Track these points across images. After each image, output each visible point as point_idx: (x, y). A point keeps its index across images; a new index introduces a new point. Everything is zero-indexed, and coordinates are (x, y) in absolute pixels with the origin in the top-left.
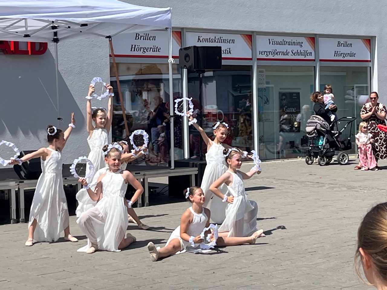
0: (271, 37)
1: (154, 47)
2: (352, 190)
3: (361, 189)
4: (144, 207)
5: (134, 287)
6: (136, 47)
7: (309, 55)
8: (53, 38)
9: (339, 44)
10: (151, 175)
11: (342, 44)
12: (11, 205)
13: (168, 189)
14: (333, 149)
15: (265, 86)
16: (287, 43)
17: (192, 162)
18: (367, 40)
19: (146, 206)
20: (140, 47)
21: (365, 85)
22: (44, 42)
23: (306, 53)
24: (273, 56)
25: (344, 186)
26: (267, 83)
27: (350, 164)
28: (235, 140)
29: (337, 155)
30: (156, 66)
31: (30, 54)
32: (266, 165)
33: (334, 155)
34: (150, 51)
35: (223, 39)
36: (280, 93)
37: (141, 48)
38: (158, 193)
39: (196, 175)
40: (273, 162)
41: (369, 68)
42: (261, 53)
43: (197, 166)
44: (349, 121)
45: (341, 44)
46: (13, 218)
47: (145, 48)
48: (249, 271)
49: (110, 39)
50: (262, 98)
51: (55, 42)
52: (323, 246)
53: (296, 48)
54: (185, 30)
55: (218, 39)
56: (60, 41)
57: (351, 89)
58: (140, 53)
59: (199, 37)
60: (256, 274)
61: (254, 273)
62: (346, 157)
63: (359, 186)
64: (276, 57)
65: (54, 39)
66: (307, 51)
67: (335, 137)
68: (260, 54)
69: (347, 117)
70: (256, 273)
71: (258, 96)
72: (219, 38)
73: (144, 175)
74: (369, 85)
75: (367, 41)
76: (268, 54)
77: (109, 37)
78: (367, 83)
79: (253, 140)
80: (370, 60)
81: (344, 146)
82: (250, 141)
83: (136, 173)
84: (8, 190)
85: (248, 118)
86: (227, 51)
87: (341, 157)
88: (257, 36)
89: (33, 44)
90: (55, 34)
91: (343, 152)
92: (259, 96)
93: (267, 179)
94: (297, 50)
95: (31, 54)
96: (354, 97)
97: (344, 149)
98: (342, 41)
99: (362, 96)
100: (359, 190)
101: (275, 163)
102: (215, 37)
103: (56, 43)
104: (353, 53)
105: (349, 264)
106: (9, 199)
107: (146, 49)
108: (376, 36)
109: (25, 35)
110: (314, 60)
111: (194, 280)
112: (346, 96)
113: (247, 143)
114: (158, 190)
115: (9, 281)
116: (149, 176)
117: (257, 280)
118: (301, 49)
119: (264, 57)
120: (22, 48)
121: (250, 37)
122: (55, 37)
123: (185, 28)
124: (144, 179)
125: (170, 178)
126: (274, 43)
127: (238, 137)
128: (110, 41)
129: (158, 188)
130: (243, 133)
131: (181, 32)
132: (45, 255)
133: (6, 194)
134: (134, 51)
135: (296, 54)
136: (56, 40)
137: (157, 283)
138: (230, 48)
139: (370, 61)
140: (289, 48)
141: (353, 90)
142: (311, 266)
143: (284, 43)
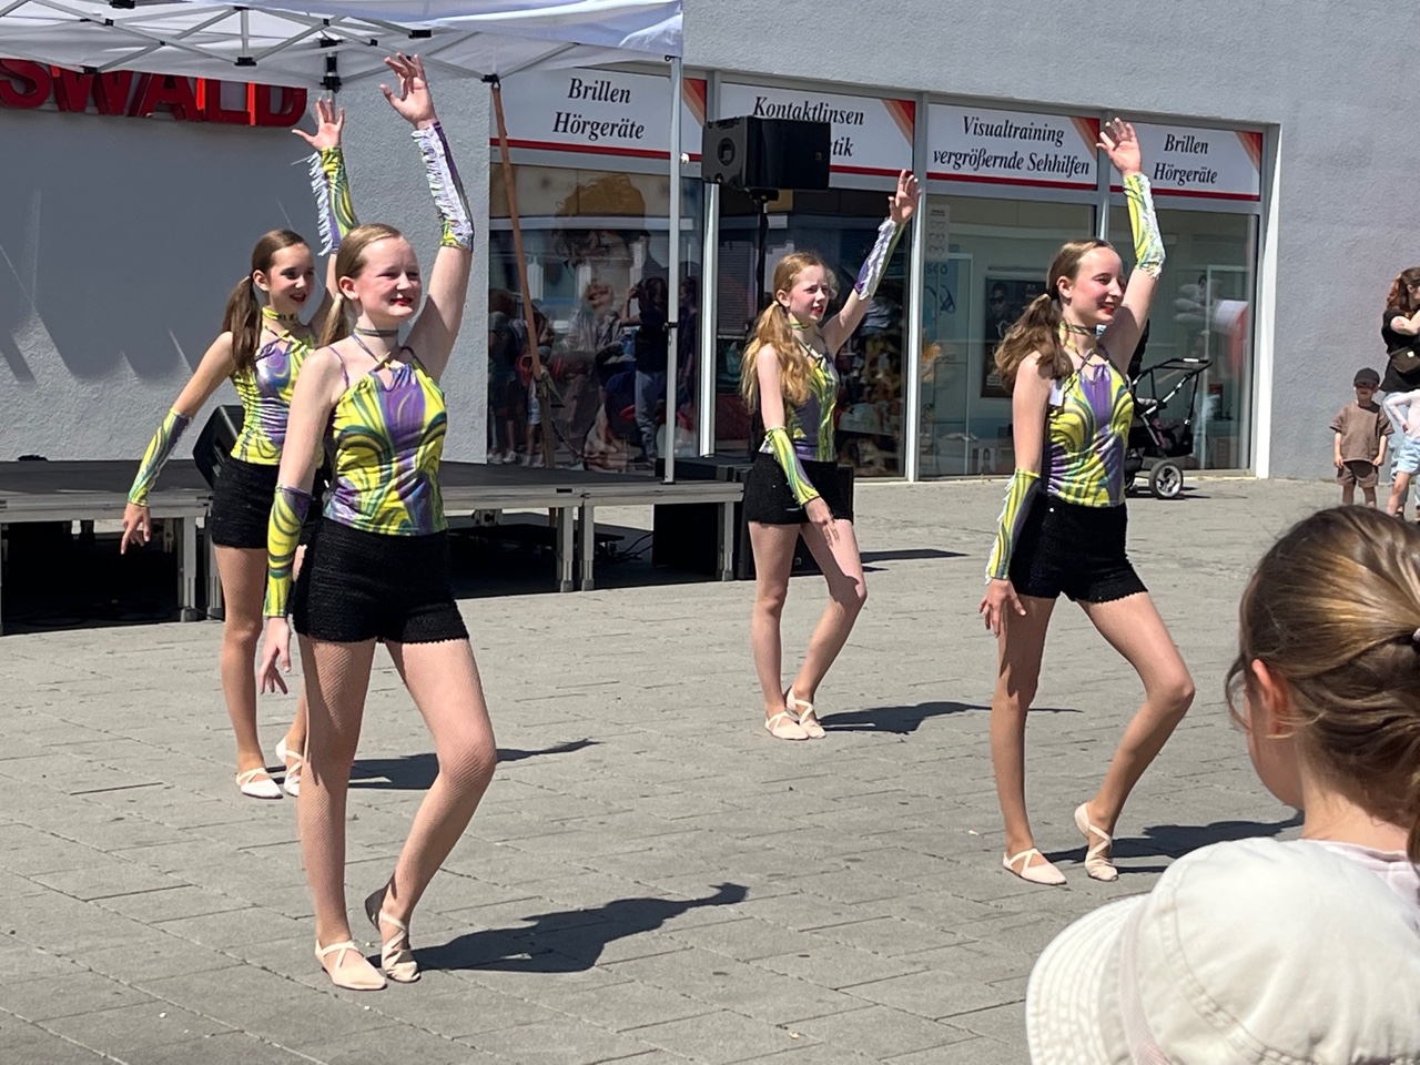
0: (971, 112)
1: (625, 122)
2: (1196, 569)
3: (1221, 570)
4: (579, 593)
5: (547, 819)
6: (571, 119)
7: (1079, 170)
8: (324, 75)
9: (1170, 144)
10: (605, 499)
11: (1178, 143)
12: (182, 566)
13: (651, 543)
14: (1137, 451)
15: (948, 256)
16: (1019, 132)
17: (727, 466)
18: (1251, 134)
19: (586, 590)
20: (580, 120)
21: (1240, 268)
22: (295, 86)
23: (1072, 165)
24: (975, 170)
25: (1172, 558)
26: (954, 248)
27: (1184, 497)
28: (851, 412)
29: (1149, 470)
30: (629, 180)
31: (253, 122)
32: (937, 490)
33: (1140, 469)
34: (611, 134)
35: (829, 109)
36: (988, 281)
37: (584, 123)
38: (621, 554)
39: (738, 506)
40: (959, 482)
41: (1253, 219)
42: (939, 157)
43: (742, 477)
44: (1191, 371)
45: (1174, 143)
46: (186, 604)
47: (598, 124)
48: (895, 788)
49: (496, 85)
50: (935, 294)
51: (328, 88)
52: (1117, 726)
53: (1044, 148)
54: (717, 77)
55: (815, 109)
56: (343, 87)
57: (1197, 280)
58: (582, 139)
59: (759, 99)
60: (917, 799)
61: (912, 796)
62: (1175, 475)
63: (1216, 560)
64: (984, 172)
65: (326, 78)
66: (1076, 157)
67: (1146, 416)
68: (936, 160)
69: (1186, 360)
70: (918, 796)
71: (925, 287)
72: (819, 107)
73: (583, 496)
74: (1250, 269)
75: (1252, 137)
76: (960, 162)
77: (492, 79)
78: (1245, 263)
79: (902, 416)
80: (1258, 194)
81: (1170, 445)
82: (893, 418)
83: (559, 491)
84: (175, 519)
85: (891, 348)
86: (838, 147)
87: (1161, 476)
88: (930, 105)
89: (263, 91)
90: (332, 64)
91: (1170, 460)
92: (927, 288)
93: (942, 530)
94: (1047, 156)
95: (258, 123)
96: (1203, 303)
97: (1170, 453)
98: (1180, 134)
99: (1225, 302)
100: (1218, 572)
101: (965, 485)
102: (807, 103)
103: (331, 91)
104: (1209, 172)
105: (1198, 781)
106: (175, 549)
107: (598, 128)
108: (1279, 125)
109: (239, 59)
110: (1094, 188)
111: (729, 808)
112: (1181, 301)
113: (885, 422)
114: (621, 546)
115: (169, 785)
116: (599, 500)
117: (920, 815)
118: (1057, 151)
119: (947, 169)
120: (231, 102)
121: (909, 107)
122: (330, 74)
123: (719, 70)
124: (581, 510)
125: (660, 511)
126: (978, 130)
127: (859, 405)
128: (496, 92)
129: (622, 538)
130: (877, 392)
131: (705, 82)
132: (280, 716)
133: (168, 535)
134: (565, 130)
135: (1042, 167)
136: (333, 84)
137: (618, 812)
138: (848, 139)
139: (1259, 197)
140: (1024, 148)
141: (1203, 281)
142: (1083, 781)
143: (1008, 131)
